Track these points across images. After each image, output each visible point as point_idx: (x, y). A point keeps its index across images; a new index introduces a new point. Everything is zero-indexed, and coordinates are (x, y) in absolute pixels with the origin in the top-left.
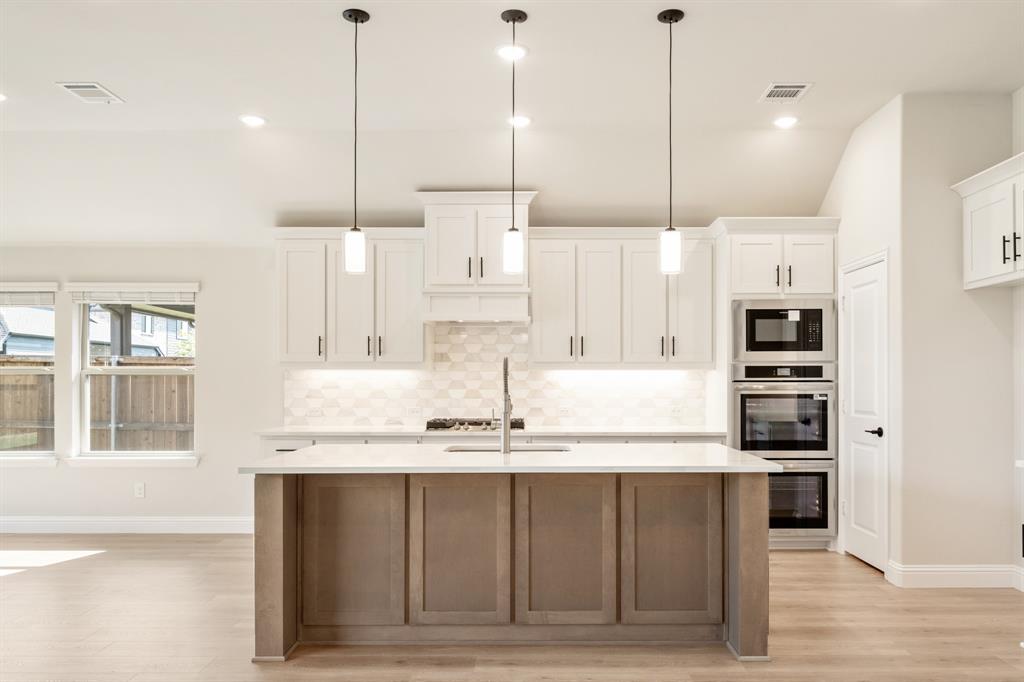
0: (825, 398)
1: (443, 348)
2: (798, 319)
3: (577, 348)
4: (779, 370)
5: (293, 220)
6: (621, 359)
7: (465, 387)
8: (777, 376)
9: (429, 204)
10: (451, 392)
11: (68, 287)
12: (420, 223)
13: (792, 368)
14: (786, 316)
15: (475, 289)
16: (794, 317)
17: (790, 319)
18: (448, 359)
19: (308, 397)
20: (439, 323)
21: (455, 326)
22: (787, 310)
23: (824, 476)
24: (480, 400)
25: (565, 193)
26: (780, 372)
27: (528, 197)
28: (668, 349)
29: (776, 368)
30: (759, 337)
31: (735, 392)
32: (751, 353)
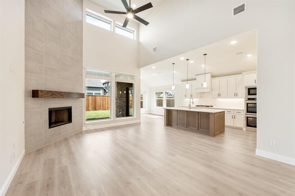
1: (202, 96)
3: (219, 95)
5: (183, 81)
6: (227, 97)
7: (205, 101)
9: (197, 77)
10: (203, 101)
12: (196, 80)
15: (202, 88)
20: (201, 92)
21: (204, 93)
25: (215, 73)
27: (210, 74)
28: (236, 95)
29: (255, 98)
30: (251, 93)
31: (245, 102)
32: (249, 96)
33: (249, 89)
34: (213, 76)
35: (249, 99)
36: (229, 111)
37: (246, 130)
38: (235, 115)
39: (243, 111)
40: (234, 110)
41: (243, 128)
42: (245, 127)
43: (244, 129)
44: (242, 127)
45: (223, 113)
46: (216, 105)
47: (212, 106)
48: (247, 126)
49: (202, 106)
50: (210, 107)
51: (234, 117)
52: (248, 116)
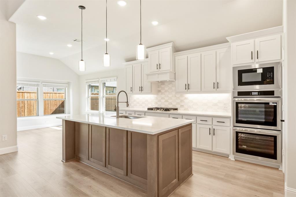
0: (276, 104)
1: (160, 89)
2: (262, 72)
3: (188, 87)
4: (252, 92)
6: (201, 90)
7: (165, 99)
8: (252, 95)
10: (161, 100)
11: (101, 80)
13: (258, 92)
14: (256, 71)
15: (159, 72)
16: (260, 71)
17: (258, 72)
18: (161, 92)
19: (134, 101)
21: (163, 83)
22: (256, 69)
23: (275, 137)
24: (168, 103)
26: (253, 93)
27: (171, 45)
28: (216, 86)
29: (251, 92)
30: (243, 81)
31: (233, 101)
32: (240, 87)
33: (241, 73)
34: (177, 50)
35: (240, 94)
36: (204, 119)
37: (234, 160)
38: (214, 127)
39: (229, 120)
40: (213, 117)
41: (228, 155)
42: (233, 154)
43: (232, 157)
44: (228, 153)
45: (186, 129)
46: (183, 106)
47: (176, 109)
48: (237, 152)
49: (158, 109)
50: (172, 112)
51: (212, 132)
52: (238, 129)
